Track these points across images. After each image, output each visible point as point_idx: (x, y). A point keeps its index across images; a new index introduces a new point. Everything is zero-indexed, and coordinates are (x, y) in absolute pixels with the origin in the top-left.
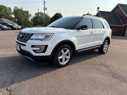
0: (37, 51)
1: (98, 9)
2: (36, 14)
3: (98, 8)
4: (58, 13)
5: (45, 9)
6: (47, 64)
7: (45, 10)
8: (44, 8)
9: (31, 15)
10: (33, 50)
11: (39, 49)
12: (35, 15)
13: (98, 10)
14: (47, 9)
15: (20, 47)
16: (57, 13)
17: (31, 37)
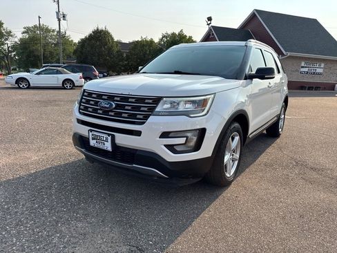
0: (178, 148)
1: (209, 22)
2: (27, 30)
3: (210, 19)
4: (100, 28)
5: (61, 17)
6: (195, 181)
7: (59, 20)
8: (58, 13)
9: (10, 32)
10: (167, 146)
11: (182, 140)
12: (23, 33)
13: (208, 24)
14: (67, 18)
15: (113, 137)
16: (96, 28)
17: (155, 107)
